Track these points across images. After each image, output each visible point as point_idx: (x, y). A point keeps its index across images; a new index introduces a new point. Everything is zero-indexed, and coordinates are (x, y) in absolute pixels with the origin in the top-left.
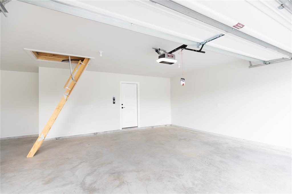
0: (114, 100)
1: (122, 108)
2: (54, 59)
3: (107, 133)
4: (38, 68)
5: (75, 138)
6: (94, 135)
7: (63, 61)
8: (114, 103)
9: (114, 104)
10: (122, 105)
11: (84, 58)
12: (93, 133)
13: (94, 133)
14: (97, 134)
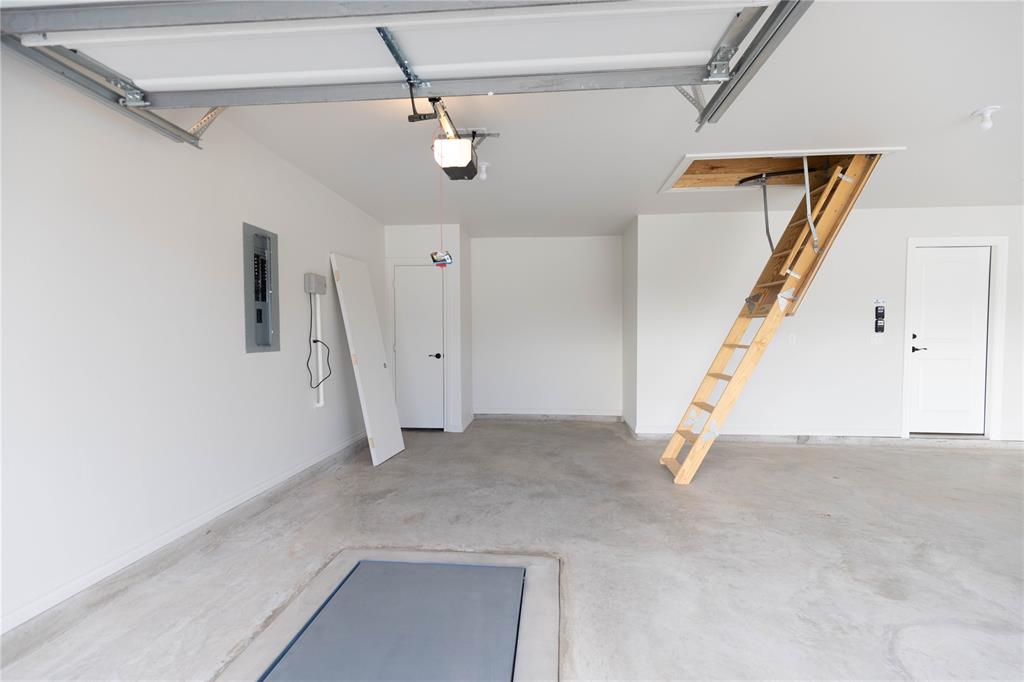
0: (880, 315)
1: (914, 349)
2: (715, 180)
3: (847, 442)
4: (636, 217)
5: (733, 442)
6: (798, 443)
7: (741, 182)
8: (879, 329)
9: (879, 334)
10: (914, 336)
11: (851, 157)
12: (793, 437)
13: (799, 437)
14: (808, 442)
